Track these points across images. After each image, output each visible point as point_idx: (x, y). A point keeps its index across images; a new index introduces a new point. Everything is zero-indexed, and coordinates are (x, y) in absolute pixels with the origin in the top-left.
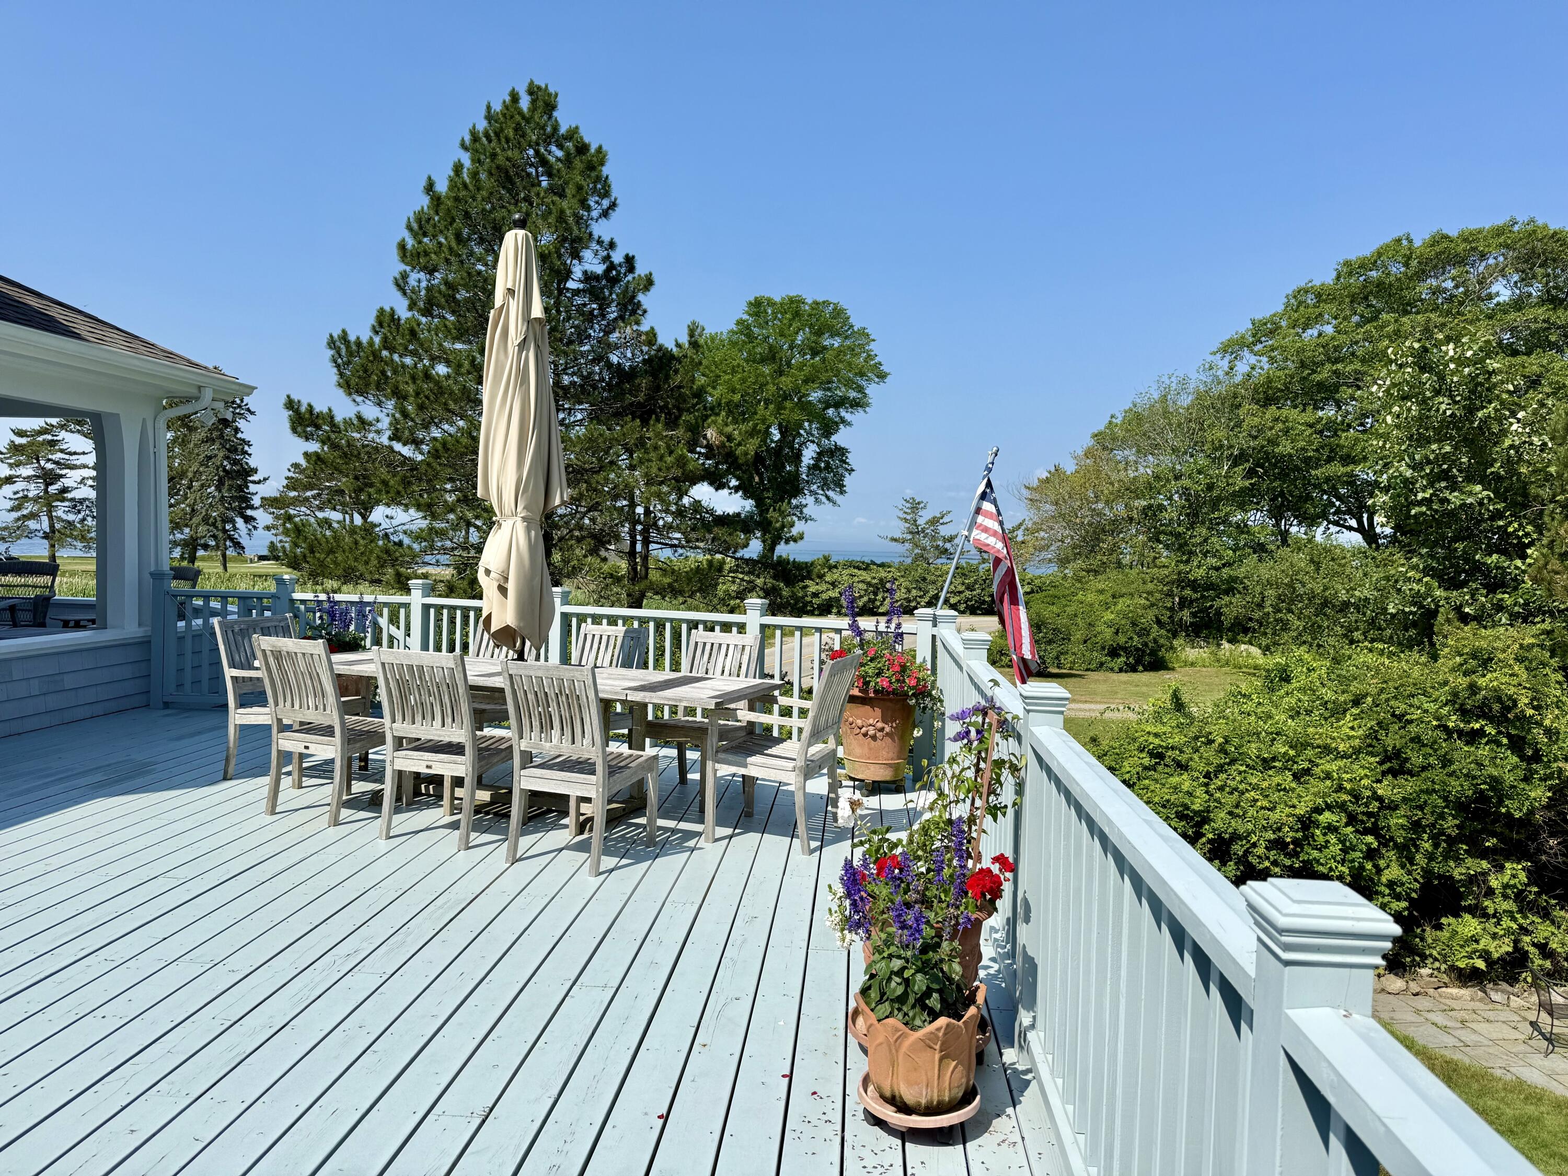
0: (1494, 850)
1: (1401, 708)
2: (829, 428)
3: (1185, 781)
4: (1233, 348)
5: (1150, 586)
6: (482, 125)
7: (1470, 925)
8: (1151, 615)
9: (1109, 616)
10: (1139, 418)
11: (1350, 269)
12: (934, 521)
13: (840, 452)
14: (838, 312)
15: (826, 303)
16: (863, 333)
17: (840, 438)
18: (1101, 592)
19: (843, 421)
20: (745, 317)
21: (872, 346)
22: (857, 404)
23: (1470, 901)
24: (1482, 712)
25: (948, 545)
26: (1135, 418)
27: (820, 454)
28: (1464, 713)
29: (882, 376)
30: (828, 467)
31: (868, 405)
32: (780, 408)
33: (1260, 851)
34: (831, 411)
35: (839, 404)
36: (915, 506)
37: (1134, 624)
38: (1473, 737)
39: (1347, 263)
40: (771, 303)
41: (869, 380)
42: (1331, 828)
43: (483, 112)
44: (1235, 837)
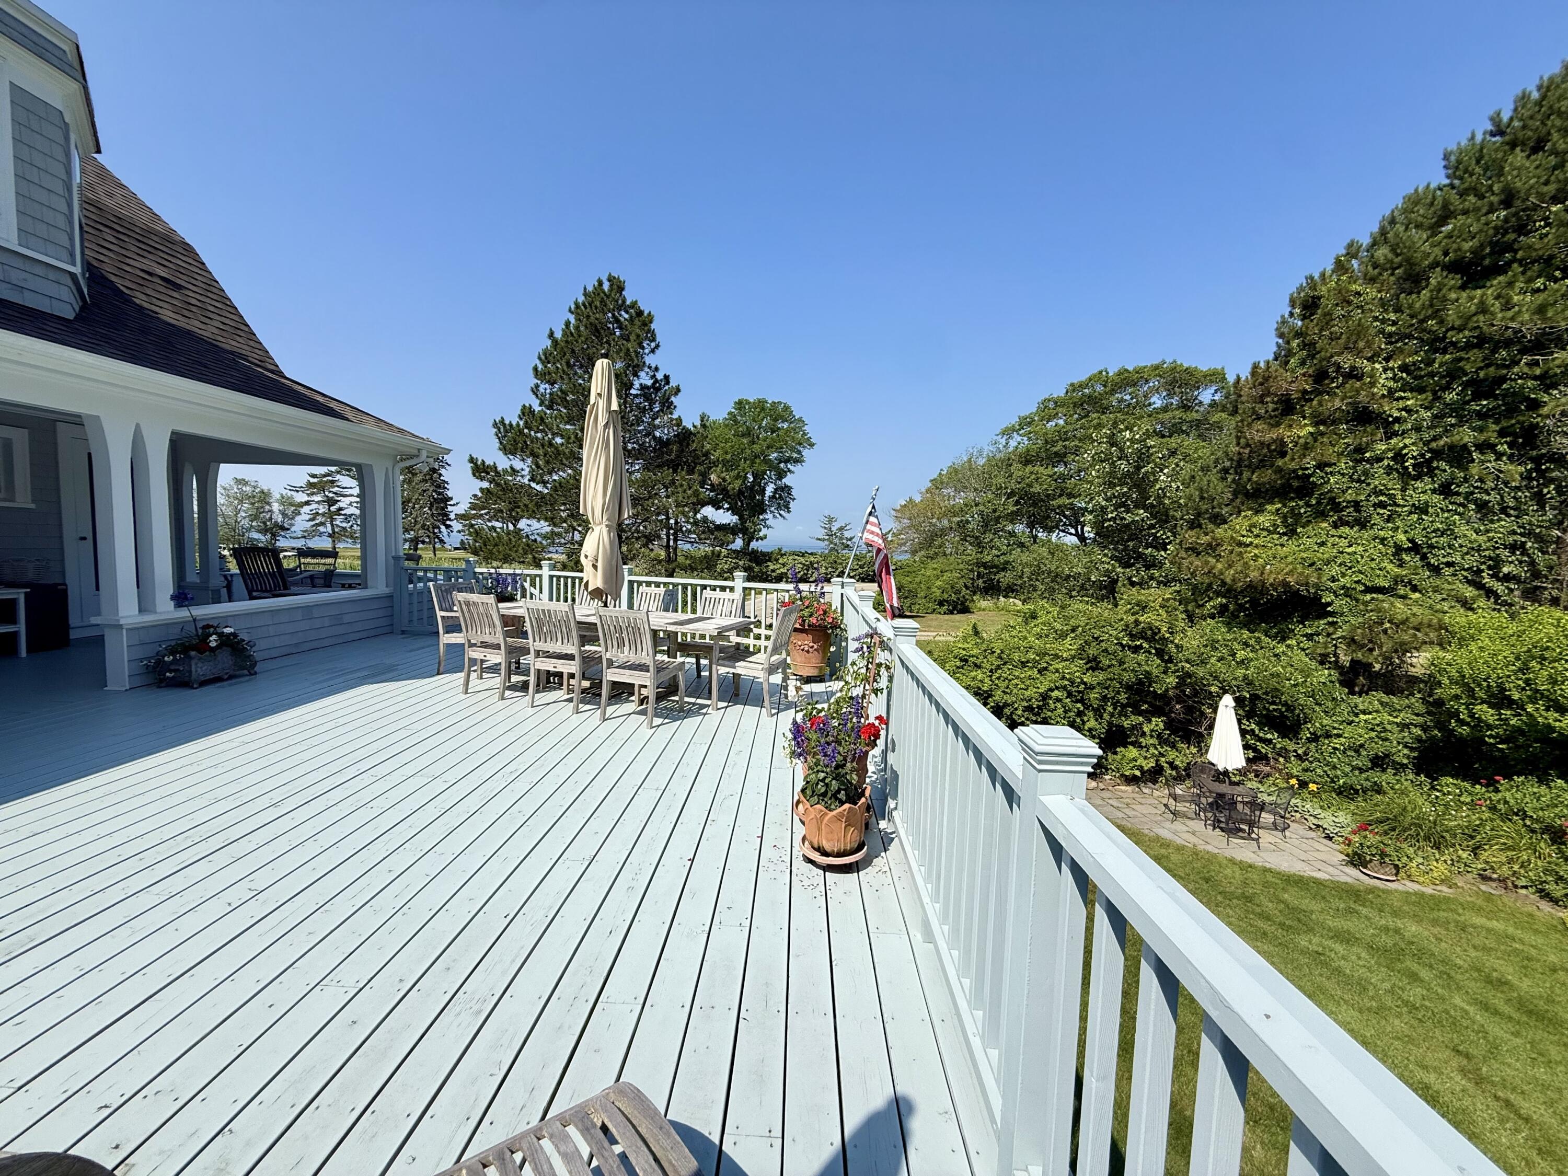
0: (1146, 711)
1: (1097, 633)
2: (781, 475)
3: (979, 674)
4: (1008, 432)
5: (961, 566)
6: (581, 299)
7: (1132, 752)
8: (961, 582)
9: (939, 583)
10: (956, 471)
11: (1073, 388)
12: (841, 529)
13: (787, 489)
14: (787, 408)
15: (780, 403)
16: (800, 420)
17: (787, 480)
18: (935, 569)
19: (789, 470)
20: (733, 410)
21: (805, 428)
22: (797, 461)
23: (1133, 739)
24: (1142, 635)
25: (849, 543)
26: (954, 471)
27: (776, 490)
28: (1132, 637)
29: (812, 445)
30: (780, 497)
31: (803, 461)
32: (753, 462)
33: (1020, 712)
34: (782, 465)
35: (787, 461)
36: (831, 520)
37: (952, 588)
38: (1136, 649)
39: (1072, 385)
40: (748, 402)
41: (804, 447)
42: (1058, 700)
43: (582, 291)
44: (1006, 705)
